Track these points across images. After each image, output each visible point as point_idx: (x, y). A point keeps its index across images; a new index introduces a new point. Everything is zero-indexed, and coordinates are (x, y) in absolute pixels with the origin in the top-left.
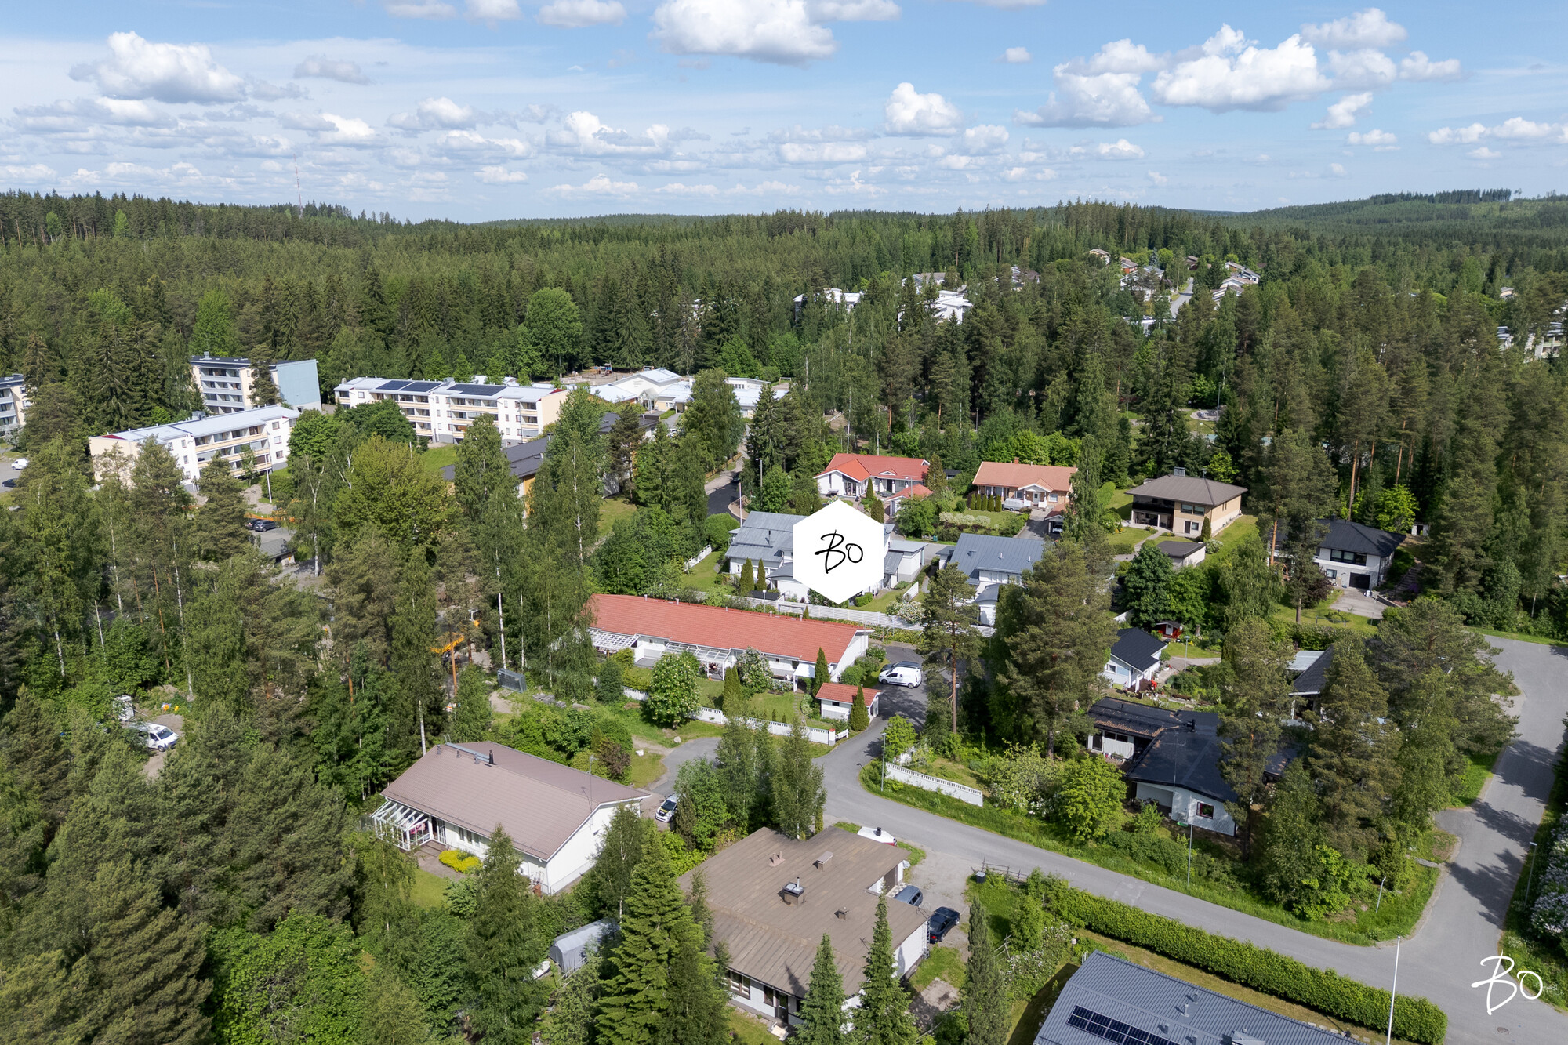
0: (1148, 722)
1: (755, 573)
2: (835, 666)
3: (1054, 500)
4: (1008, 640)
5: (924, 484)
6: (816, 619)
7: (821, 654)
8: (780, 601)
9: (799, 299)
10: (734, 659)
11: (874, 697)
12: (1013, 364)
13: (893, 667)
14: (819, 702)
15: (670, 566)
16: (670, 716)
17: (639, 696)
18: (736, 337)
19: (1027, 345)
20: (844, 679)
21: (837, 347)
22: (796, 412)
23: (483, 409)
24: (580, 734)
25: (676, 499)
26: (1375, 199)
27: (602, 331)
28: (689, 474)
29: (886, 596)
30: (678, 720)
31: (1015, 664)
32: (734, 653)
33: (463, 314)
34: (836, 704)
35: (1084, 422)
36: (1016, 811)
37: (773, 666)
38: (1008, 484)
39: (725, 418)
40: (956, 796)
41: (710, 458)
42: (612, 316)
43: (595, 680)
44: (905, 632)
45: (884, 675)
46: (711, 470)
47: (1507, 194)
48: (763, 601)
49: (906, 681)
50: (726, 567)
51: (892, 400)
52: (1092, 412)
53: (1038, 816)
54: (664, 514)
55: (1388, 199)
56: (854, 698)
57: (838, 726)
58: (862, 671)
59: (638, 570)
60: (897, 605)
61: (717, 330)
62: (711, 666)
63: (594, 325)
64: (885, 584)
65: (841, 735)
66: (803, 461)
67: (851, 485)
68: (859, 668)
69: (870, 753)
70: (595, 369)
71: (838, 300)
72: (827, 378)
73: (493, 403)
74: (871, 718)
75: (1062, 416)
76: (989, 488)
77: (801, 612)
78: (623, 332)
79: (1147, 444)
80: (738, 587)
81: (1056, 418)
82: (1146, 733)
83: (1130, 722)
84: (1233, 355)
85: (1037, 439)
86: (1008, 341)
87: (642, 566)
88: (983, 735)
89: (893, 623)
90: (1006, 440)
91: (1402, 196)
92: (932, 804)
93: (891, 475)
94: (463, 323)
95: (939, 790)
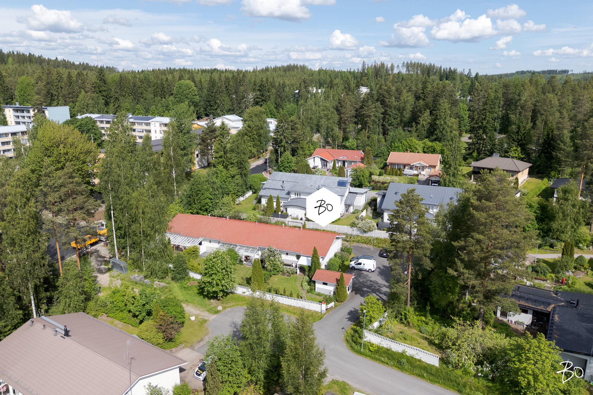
0: (542, 299)
1: (275, 204)
2: (323, 258)
3: (429, 170)
4: (455, 244)
5: (362, 162)
6: (309, 229)
7: (315, 251)
8: (289, 219)
9: (297, 91)
10: (260, 253)
11: (349, 279)
12: (401, 110)
13: (358, 258)
14: (314, 282)
15: (227, 199)
16: (215, 292)
17: (198, 277)
18: (269, 103)
19: (408, 100)
20: (329, 267)
21: (316, 105)
22: (297, 126)
23: (145, 127)
24: (147, 307)
25: (232, 163)
26: (518, 73)
27: (209, 102)
28: (240, 151)
29: (348, 217)
30: (221, 294)
31: (462, 261)
32: (260, 249)
33: (144, 92)
34: (325, 284)
35: (439, 134)
36: (466, 372)
37: (284, 257)
38: (405, 162)
39: (261, 131)
40: (418, 357)
41: (254, 150)
42: (213, 94)
43: (171, 266)
44: (362, 237)
45: (353, 264)
46: (254, 157)
47: (568, 71)
48: (279, 219)
49: (367, 267)
50: (259, 201)
51: (343, 125)
52: (443, 129)
53: (486, 377)
54: (225, 171)
55: (523, 72)
56: (338, 280)
57: (327, 300)
58: (340, 261)
59: (208, 201)
60: (357, 222)
61: (260, 100)
62: (246, 257)
63: (205, 99)
64: (347, 211)
65: (329, 306)
66: (300, 152)
67: (324, 162)
68: (337, 259)
69: (350, 319)
70: (206, 118)
71: (314, 92)
72: (311, 119)
73: (148, 124)
74: (348, 292)
75: (427, 133)
76: (395, 164)
77: (300, 225)
78: (218, 101)
79: (473, 144)
80: (265, 212)
81: (424, 133)
82: (541, 308)
83: (527, 300)
84: (501, 109)
85: (417, 142)
86: (398, 99)
87: (211, 199)
88: (428, 308)
89: (355, 232)
90: (401, 142)
91: (528, 71)
92: (399, 362)
93: (345, 158)
94: (145, 95)
95: (404, 352)
